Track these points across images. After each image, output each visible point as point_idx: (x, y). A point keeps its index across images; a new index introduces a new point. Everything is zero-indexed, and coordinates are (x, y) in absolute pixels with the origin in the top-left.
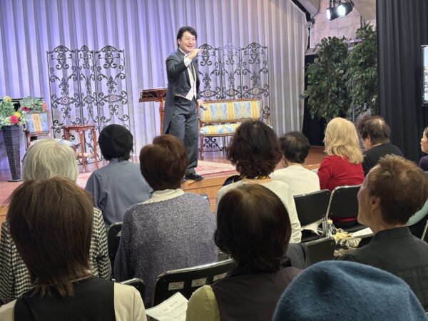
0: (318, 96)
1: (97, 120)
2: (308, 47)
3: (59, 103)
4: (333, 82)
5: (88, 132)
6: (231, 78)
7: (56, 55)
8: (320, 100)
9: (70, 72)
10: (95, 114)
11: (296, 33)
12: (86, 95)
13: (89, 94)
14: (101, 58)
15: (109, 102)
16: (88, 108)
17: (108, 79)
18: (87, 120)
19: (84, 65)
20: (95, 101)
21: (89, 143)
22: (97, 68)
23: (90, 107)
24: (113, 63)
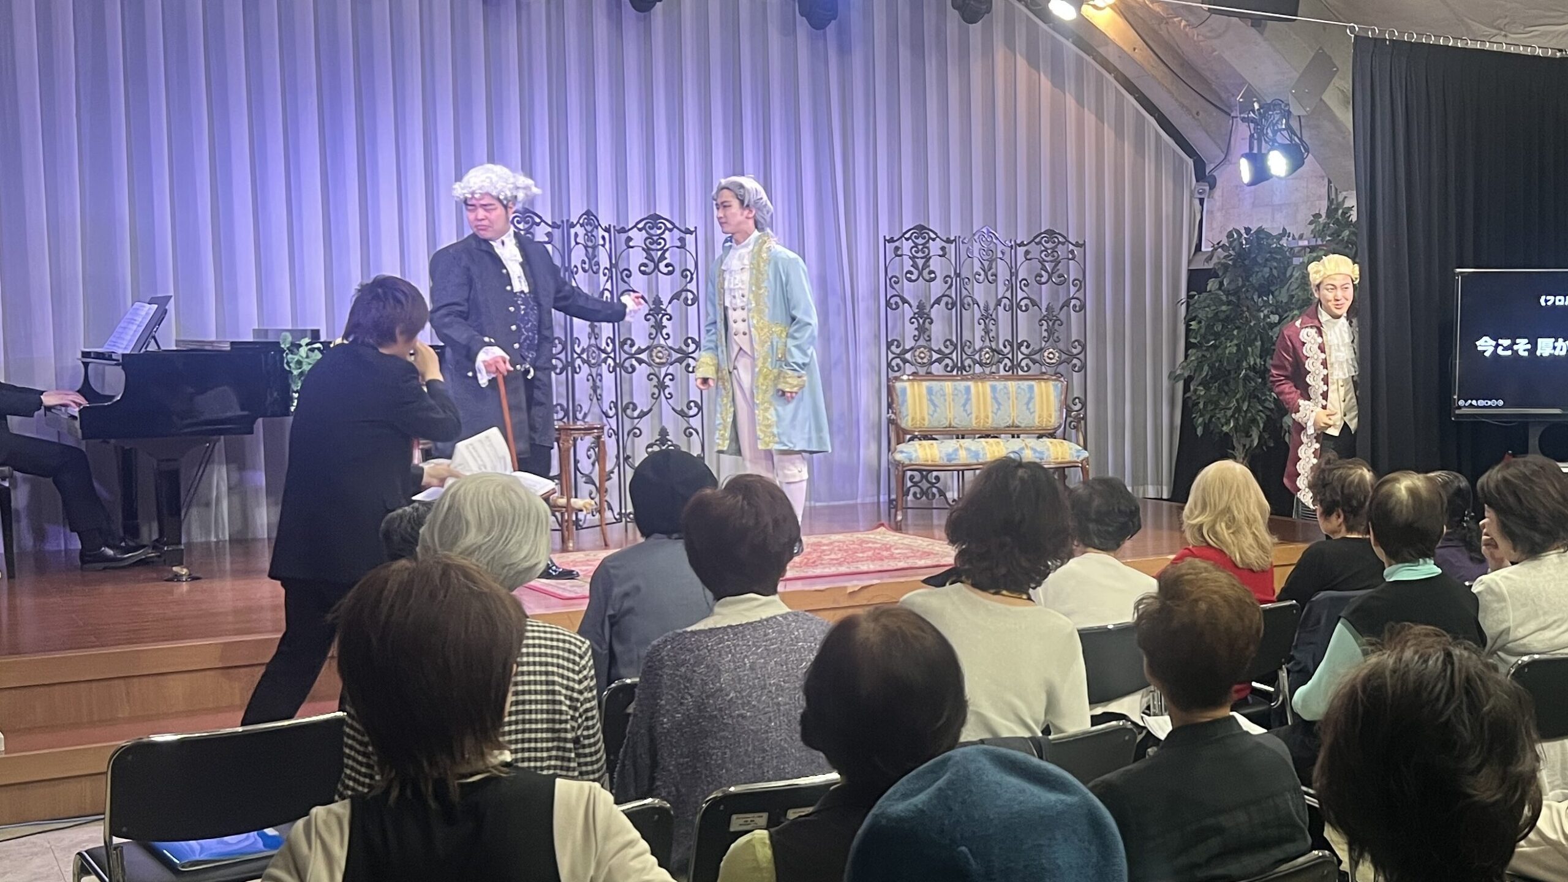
0: (1213, 378)
1: (611, 413)
2: (1198, 248)
4: (1251, 343)
5: (584, 444)
6: (987, 316)
8: (1220, 389)
10: (609, 396)
12: (585, 343)
13: (593, 341)
14: (632, 247)
15: (649, 365)
16: (590, 377)
17: (651, 303)
18: (585, 409)
19: (584, 262)
20: (610, 361)
21: (587, 472)
22: (621, 273)
23: (594, 375)
24: (665, 262)
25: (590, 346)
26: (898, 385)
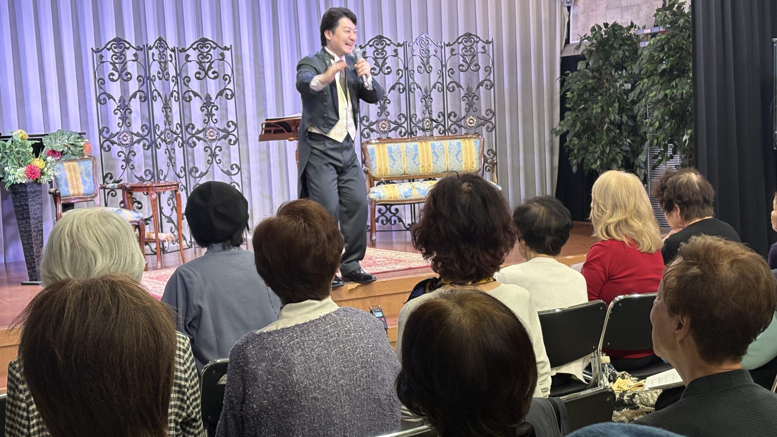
0: (584, 131)
1: (182, 175)
2: (567, 41)
3: (113, 143)
4: (611, 105)
5: (166, 196)
6: (427, 97)
7: (109, 55)
8: (589, 139)
9: (133, 86)
10: (180, 163)
11: (544, 15)
12: (162, 128)
13: (168, 127)
14: (190, 61)
15: (205, 141)
16: (167, 151)
17: (204, 99)
18: (165, 173)
19: (159, 73)
20: (179, 140)
21: (168, 215)
22: (184, 79)
23: (170, 150)
24: (212, 70)
25: (166, 130)
26: (369, 147)
